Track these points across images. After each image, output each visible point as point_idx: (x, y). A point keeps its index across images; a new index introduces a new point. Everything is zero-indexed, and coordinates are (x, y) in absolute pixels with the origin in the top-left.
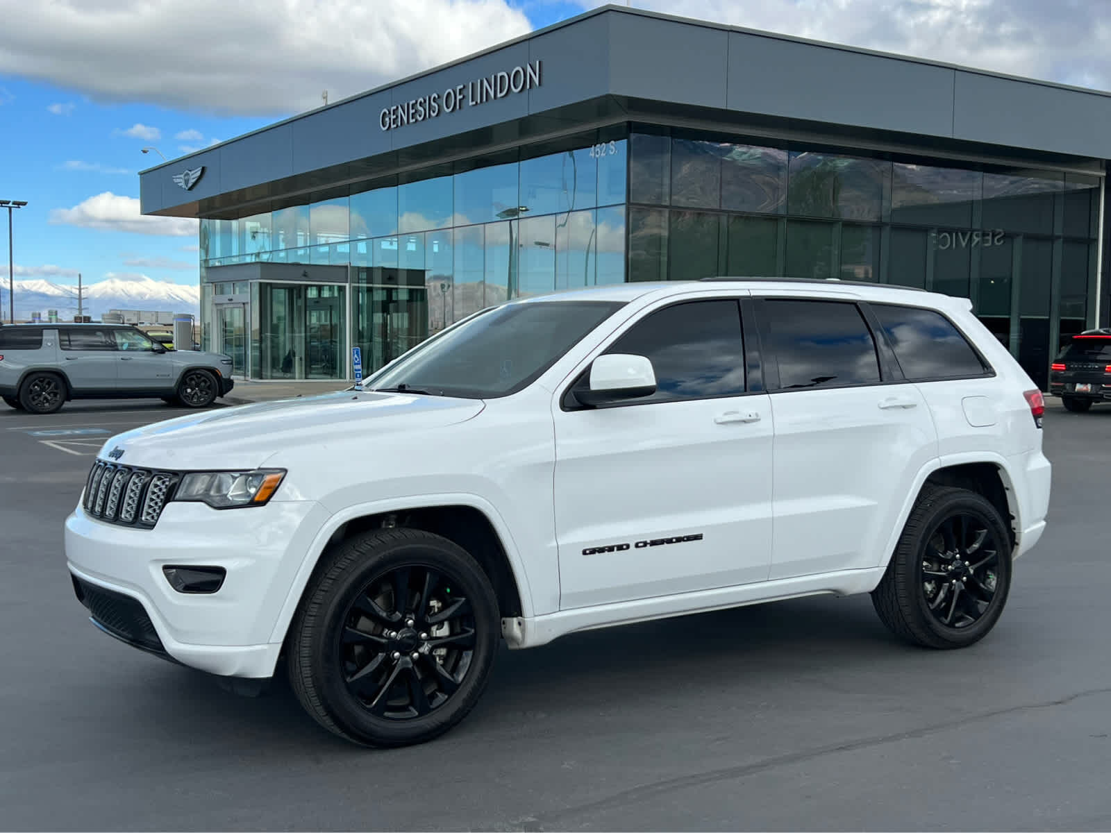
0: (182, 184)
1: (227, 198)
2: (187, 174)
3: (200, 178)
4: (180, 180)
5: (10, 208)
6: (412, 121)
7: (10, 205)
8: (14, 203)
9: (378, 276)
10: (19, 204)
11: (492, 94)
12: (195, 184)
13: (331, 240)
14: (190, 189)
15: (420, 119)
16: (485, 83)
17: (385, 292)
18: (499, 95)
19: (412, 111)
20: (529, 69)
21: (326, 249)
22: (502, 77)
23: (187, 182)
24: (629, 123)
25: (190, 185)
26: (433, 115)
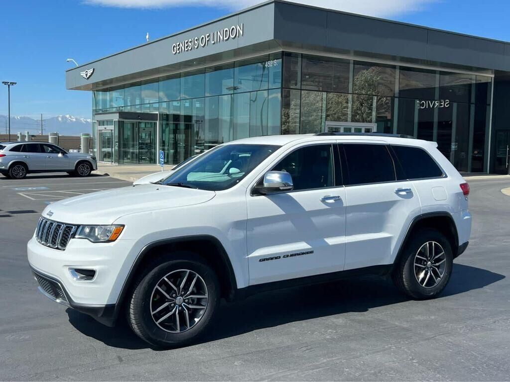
0: (85, 76)
1: (104, 83)
2: (87, 72)
3: (92, 73)
4: (83, 74)
5: (9, 85)
6: (186, 49)
7: (9, 84)
8: (11, 83)
9: (171, 118)
10: (13, 84)
11: (222, 38)
12: (90, 76)
13: (151, 102)
14: (88, 78)
15: (190, 49)
16: (219, 33)
17: (174, 125)
18: (225, 39)
19: (186, 45)
20: (238, 28)
21: (149, 105)
22: (226, 31)
23: (87, 75)
24: (283, 52)
25: (88, 76)
26: (196, 47)
